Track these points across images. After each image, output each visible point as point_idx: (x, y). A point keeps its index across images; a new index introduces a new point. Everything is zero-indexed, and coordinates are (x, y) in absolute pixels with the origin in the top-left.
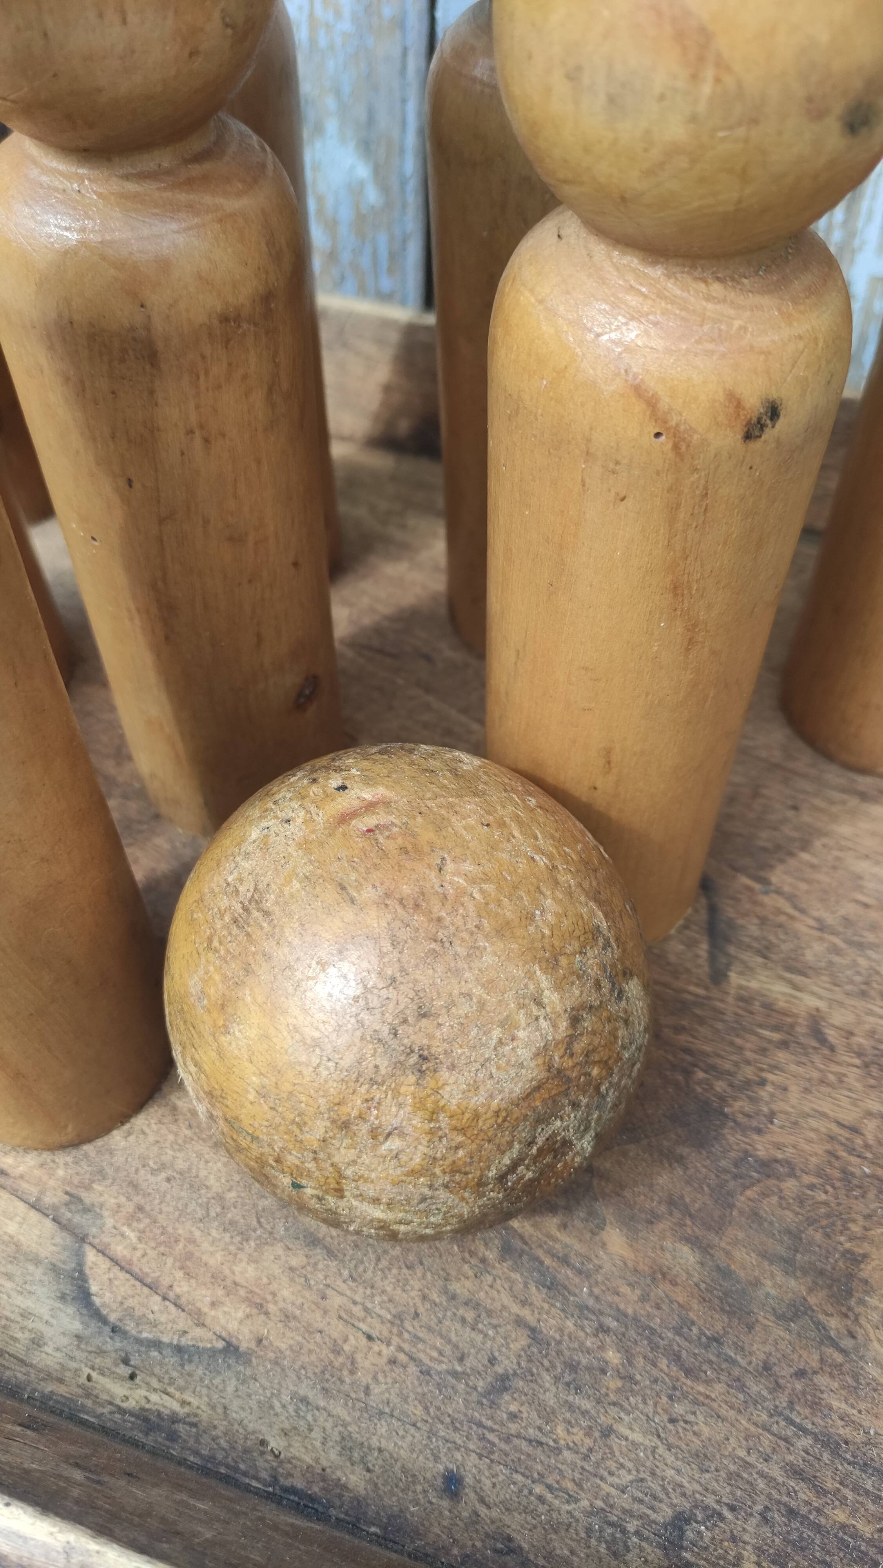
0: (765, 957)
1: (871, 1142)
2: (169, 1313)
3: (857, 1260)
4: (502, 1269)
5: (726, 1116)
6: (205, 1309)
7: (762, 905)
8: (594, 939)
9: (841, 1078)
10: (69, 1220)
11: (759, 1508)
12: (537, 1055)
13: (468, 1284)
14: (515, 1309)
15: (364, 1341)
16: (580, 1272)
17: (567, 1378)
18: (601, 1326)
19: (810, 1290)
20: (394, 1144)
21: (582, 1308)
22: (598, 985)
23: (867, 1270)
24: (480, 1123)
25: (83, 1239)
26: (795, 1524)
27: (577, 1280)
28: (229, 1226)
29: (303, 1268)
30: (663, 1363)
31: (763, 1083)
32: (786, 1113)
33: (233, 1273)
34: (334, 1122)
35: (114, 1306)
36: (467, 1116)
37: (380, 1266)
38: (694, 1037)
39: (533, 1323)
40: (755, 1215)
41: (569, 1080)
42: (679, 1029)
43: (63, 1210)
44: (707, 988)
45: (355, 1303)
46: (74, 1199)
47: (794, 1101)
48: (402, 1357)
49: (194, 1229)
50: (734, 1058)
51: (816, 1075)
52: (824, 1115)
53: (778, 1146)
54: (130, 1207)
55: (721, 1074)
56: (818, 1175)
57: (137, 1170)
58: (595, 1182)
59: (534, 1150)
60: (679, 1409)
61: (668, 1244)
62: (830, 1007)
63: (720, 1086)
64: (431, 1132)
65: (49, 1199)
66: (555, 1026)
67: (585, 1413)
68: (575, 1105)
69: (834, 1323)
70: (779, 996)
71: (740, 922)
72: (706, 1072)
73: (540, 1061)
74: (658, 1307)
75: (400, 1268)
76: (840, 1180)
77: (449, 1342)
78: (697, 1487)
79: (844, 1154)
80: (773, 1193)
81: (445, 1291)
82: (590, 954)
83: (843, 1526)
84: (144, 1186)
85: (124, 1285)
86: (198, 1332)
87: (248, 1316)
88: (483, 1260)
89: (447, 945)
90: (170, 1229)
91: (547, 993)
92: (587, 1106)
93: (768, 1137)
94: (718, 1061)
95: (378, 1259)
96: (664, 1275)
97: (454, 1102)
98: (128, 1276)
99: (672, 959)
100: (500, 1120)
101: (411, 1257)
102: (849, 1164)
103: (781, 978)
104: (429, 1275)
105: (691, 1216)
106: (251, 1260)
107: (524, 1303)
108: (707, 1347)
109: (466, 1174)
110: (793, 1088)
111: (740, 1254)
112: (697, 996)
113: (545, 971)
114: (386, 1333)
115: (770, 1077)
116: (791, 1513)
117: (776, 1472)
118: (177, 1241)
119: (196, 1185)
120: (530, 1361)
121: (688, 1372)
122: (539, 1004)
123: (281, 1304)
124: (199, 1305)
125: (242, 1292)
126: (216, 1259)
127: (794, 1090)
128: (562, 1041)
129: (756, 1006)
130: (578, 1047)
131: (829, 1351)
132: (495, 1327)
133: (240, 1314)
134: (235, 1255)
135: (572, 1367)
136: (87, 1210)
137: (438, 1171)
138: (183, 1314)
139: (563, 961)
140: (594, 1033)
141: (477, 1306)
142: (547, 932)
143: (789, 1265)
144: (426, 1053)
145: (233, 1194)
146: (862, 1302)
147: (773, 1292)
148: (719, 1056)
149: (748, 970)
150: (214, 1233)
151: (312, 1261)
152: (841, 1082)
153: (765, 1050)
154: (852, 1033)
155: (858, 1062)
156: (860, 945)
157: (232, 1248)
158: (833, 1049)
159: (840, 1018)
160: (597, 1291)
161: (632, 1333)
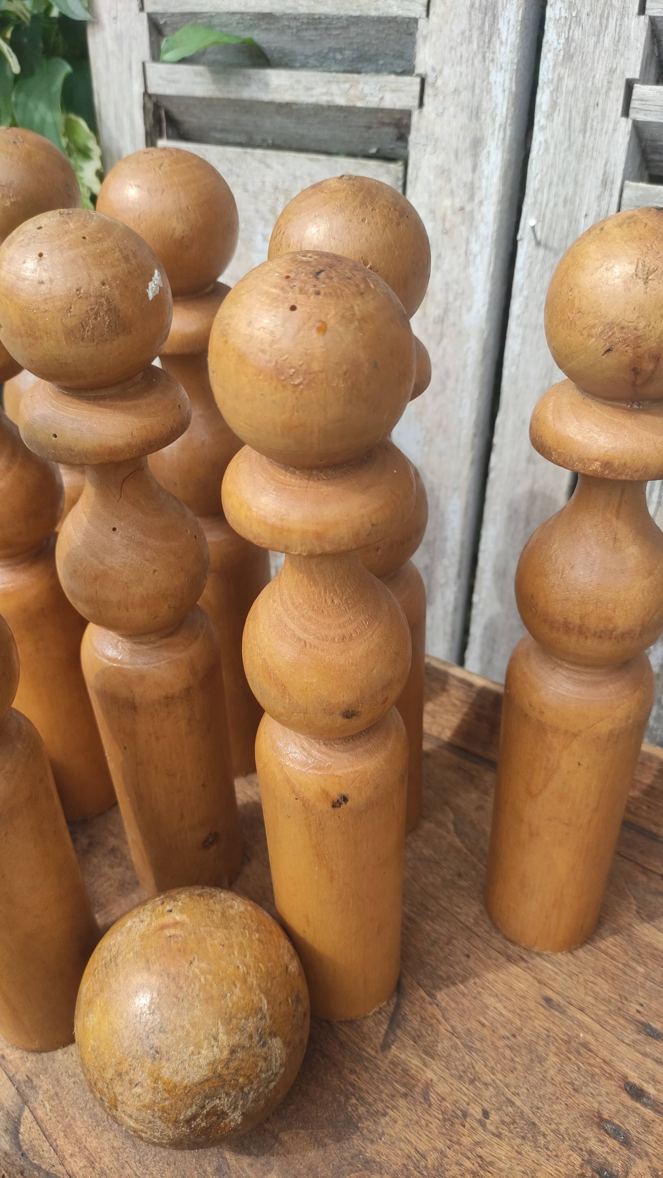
0: (415, 1042)
1: (429, 1166)
2: (50, 1154)
5: (358, 1128)
6: (67, 1157)
7: (426, 1010)
8: (257, 1014)
10: (23, 1091)
12: (209, 1064)
20: (138, 1090)
22: (251, 1037)
24: (177, 1090)
25: (26, 1102)
29: (119, 1149)
31: (385, 1114)
32: (391, 1136)
33: (86, 1141)
34: (116, 1071)
35: (27, 1142)
36: (171, 1085)
37: (155, 1159)
38: (359, 1078)
41: (225, 1080)
42: (353, 1071)
43: (23, 1085)
44: (377, 1052)
46: (29, 1080)
47: (397, 1130)
49: (76, 1112)
50: (376, 1096)
51: (415, 1118)
52: (410, 1142)
53: (378, 1153)
54: (52, 1092)
55: (365, 1103)
57: (62, 1073)
58: (276, 1145)
59: (205, 1112)
62: (439, 1081)
63: (362, 1110)
64: (154, 1089)
65: (18, 1077)
66: (221, 1052)
68: (228, 1094)
70: (414, 1067)
71: (410, 1017)
72: (358, 1100)
73: (210, 1067)
75: (164, 1163)
79: (412, 1169)
82: (251, 1020)
84: (63, 1082)
85: (36, 1132)
86: (60, 1167)
87: (85, 1166)
89: (181, 1000)
90: (66, 1109)
91: (221, 1035)
92: (235, 1096)
93: (375, 1146)
94: (367, 1096)
95: (155, 1155)
97: (166, 1077)
98: (39, 1128)
99: (365, 1029)
100: (186, 1091)
101: (171, 1159)
103: (419, 1056)
104: (176, 1171)
106: (97, 1137)
109: (169, 1114)
110: (400, 1122)
112: (370, 1055)
113: (222, 1024)
115: (391, 1112)
118: (67, 1117)
122: (216, 1039)
123: (102, 1165)
124: (65, 1153)
125: (87, 1153)
126: (81, 1131)
127: (400, 1124)
128: (224, 1060)
129: (399, 1070)
130: (232, 1065)
133: (81, 1165)
134: (90, 1132)
136: (33, 1088)
137: (156, 1109)
138: (56, 1156)
139: (234, 1021)
140: (243, 1060)
142: (230, 1005)
144: (158, 1050)
148: (368, 1093)
149: (403, 1047)
150: (85, 1117)
151: (124, 1147)
152: (427, 1126)
153: (394, 1096)
154: (444, 1099)
155: (441, 1117)
156: (470, 1049)
157: (90, 1128)
158: (430, 1105)
159: (442, 1088)
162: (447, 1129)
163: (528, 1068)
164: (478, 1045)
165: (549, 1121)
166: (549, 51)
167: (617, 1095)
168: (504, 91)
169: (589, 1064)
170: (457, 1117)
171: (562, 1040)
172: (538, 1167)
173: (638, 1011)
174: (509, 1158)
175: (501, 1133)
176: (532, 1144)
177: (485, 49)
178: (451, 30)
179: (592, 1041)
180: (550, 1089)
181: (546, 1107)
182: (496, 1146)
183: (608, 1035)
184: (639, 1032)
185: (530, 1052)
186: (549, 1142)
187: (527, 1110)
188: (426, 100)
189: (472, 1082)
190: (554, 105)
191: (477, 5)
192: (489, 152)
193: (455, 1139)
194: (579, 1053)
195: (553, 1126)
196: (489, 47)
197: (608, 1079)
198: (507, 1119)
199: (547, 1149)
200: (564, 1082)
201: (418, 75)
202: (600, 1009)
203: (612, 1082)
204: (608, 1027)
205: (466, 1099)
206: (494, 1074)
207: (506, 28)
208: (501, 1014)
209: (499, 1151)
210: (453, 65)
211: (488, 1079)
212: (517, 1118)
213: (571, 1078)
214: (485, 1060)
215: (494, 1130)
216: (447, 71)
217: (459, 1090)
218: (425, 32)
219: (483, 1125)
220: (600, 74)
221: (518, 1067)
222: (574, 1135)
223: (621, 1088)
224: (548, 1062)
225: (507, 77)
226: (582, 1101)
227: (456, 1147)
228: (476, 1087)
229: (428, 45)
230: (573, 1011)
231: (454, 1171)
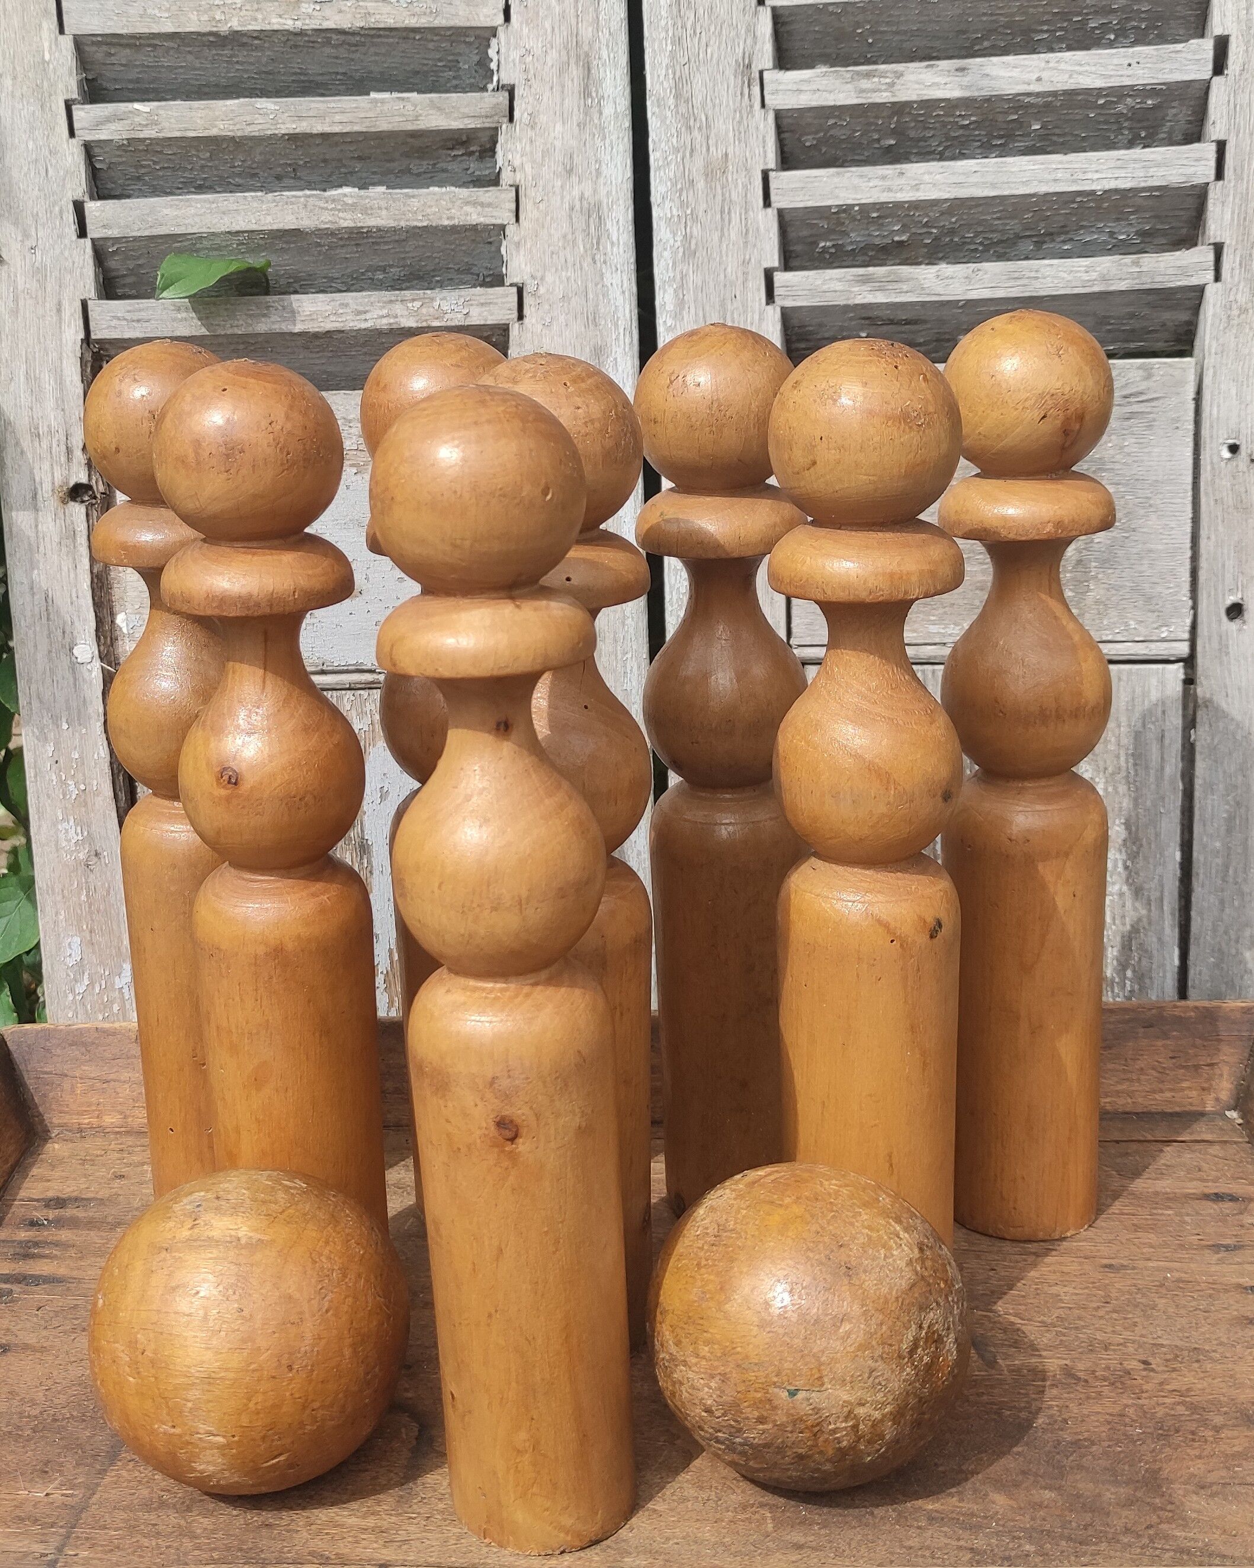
0: (1015, 1348)
1: (1134, 1419)
3: (1156, 1471)
4: (934, 1528)
5: (1035, 1427)
7: (1000, 1323)
9: (1099, 1393)
13: (916, 1540)
14: (954, 1543)
16: (986, 1517)
18: (1014, 1537)
19: (1135, 1491)
21: (997, 1532)
23: (1164, 1474)
27: (986, 1522)
28: (736, 1554)
29: (800, 1560)
30: (1063, 1543)
31: (1050, 1407)
32: (1075, 1417)
38: (992, 1396)
39: (971, 1547)
40: (1081, 1467)
44: (986, 1371)
47: (1075, 1411)
50: (1025, 1400)
51: (1083, 1396)
52: (1098, 1413)
53: (1077, 1434)
55: (1020, 1410)
56: (1110, 1440)
57: (651, 1544)
61: (1034, 1492)
62: (1073, 1362)
63: (1023, 1415)
69: (1157, 1501)
72: (1010, 1411)
74: (1044, 1520)
76: (1125, 1439)
79: (1121, 1427)
80: (1087, 1455)
81: (902, 1546)
84: (661, 1550)
93: (1069, 1431)
94: (1016, 1403)
96: (1040, 1506)
102: (1126, 1431)
103: (1032, 1355)
105: (1041, 1477)
106: (763, 1565)
107: (958, 1539)
108: (1085, 1530)
110: (1071, 1405)
111: (1080, 1485)
112: (982, 1376)
115: (1052, 1403)
119: (698, 1541)
121: (1081, 1543)
127: (1074, 1407)
129: (1024, 1372)
131: (1161, 1513)
132: (947, 1554)
135: (1007, 1559)
141: (928, 1548)
143: (1115, 1483)
145: (728, 1539)
147: (1112, 1497)
148: (1014, 1401)
149: (1008, 1356)
152: (1100, 1395)
153: (1044, 1391)
154: (1094, 1371)
155: (1106, 1383)
156: (1077, 1328)
158: (1086, 1381)
159: (1082, 1366)
160: (1001, 1523)
161: (1034, 1535)
162: (1122, 1389)
163: (1148, 1317)
164: (1083, 1323)
165: (1208, 1340)
166: (665, 249)
167: (1245, 1299)
168: (623, 292)
169: (1198, 1291)
170: (1122, 1377)
171: (1154, 1286)
172: (1232, 1373)
173: (1199, 1240)
174: (1202, 1379)
175: (1173, 1368)
176: (1210, 1361)
177: (594, 251)
178: (550, 235)
179: (1184, 1275)
180: (1183, 1321)
181: (1194, 1333)
182: (1180, 1378)
183: (1192, 1265)
184: (1217, 1253)
185: (1135, 1306)
186: (1222, 1353)
187: (1180, 1343)
188: (527, 311)
189: (1106, 1349)
190: (681, 303)
191: (578, 207)
192: (615, 359)
193: (1137, 1391)
194: (1180, 1288)
195: (1215, 1342)
196: (598, 249)
197: (1226, 1293)
198: (1168, 1357)
199: (1227, 1358)
200: (1190, 1311)
201: (511, 285)
202: (1164, 1252)
203: (1233, 1293)
204: (1186, 1261)
205: (1116, 1362)
206: (1120, 1335)
207: (615, 228)
208: (1077, 1294)
209: (1187, 1379)
210: (557, 270)
211: (1119, 1339)
212: (1177, 1352)
213: (1192, 1306)
214: (1099, 1330)
215: (1165, 1369)
216: (549, 278)
217: (1101, 1359)
218: (516, 239)
219: (1153, 1370)
220: (732, 266)
221: (1137, 1320)
222: (1240, 1339)
224: (1160, 1306)
225: (625, 278)
226: (1220, 1316)
227: (1145, 1395)
228: (1114, 1350)
229: (522, 252)
230: (1141, 1264)
231: (1160, 1412)
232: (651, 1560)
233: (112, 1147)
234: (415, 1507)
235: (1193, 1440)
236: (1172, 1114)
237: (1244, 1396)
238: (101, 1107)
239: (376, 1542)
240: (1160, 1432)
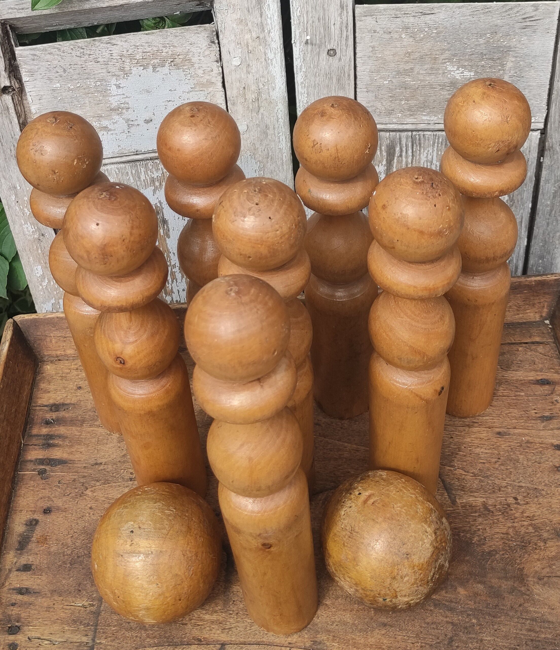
0: (464, 491)
1: (513, 536)
3: (522, 570)
4: (436, 610)
5: (473, 543)
7: (456, 474)
11: (524, 642)
13: (430, 618)
14: (445, 620)
15: (412, 645)
16: (456, 603)
17: (466, 631)
18: (468, 614)
19: (514, 583)
21: (461, 612)
23: (525, 571)
26: (534, 642)
27: (457, 605)
28: (361, 630)
29: (386, 633)
30: (487, 617)
31: (478, 530)
32: (489, 536)
33: (369, 642)
39: (451, 621)
40: (492, 568)
43: (313, 646)
45: (405, 636)
46: (315, 642)
47: (488, 532)
48: (423, 644)
49: (351, 635)
50: (469, 525)
51: (491, 522)
52: (498, 533)
53: (490, 546)
54: (331, 637)
55: (467, 532)
56: (503, 550)
57: (327, 626)
60: (496, 627)
61: (474, 586)
62: (487, 500)
63: (468, 535)
65: (307, 645)
67: (474, 638)
69: (523, 589)
70: (472, 502)
71: (452, 482)
74: (479, 603)
75: (411, 622)
76: (509, 549)
77: (433, 635)
78: (508, 644)
79: (507, 542)
80: (495, 560)
81: (425, 623)
83: (545, 638)
84: (331, 630)
88: (431, 610)
90: (345, 638)
93: (487, 545)
94: (465, 528)
96: (477, 594)
101: (412, 618)
102: (510, 544)
103: (470, 496)
104: (419, 620)
105: (477, 576)
106: (371, 637)
107: (446, 617)
108: (495, 608)
110: (487, 528)
111: (493, 581)
114: (416, 640)
115: (479, 527)
116: (532, 640)
117: (525, 632)
118: (349, 641)
119: (345, 623)
120: (455, 631)
121: (494, 617)
123: (386, 645)
125: (374, 646)
126: (362, 641)
129: (468, 507)
131: (525, 596)
132: (442, 626)
134: (367, 637)
135: (466, 628)
136: (320, 643)
141: (435, 623)
143: (506, 578)
145: (356, 622)
146: (527, 581)
147: (505, 587)
148: (465, 527)
149: (461, 497)
151: (387, 630)
152: (498, 521)
153: (476, 520)
154: (495, 505)
155: (500, 513)
156: (487, 477)
157: (365, 636)
158: (493, 512)
159: (490, 502)
160: (463, 606)
161: (476, 613)
162: (507, 516)
163: (516, 468)
164: (489, 473)
165: (540, 483)
167: (555, 454)
169: (536, 449)
170: (506, 508)
171: (518, 446)
172: (550, 504)
173: (536, 413)
174: (538, 509)
175: (527, 502)
176: (541, 497)
179: (530, 438)
180: (530, 470)
181: (535, 478)
182: (530, 508)
183: (533, 431)
184: (543, 422)
185: (511, 461)
186: (546, 491)
187: (529, 485)
189: (500, 490)
193: (513, 518)
194: (528, 447)
195: (543, 484)
197: (547, 450)
198: (525, 494)
199: (548, 494)
200: (533, 463)
202: (521, 423)
203: (550, 450)
204: (531, 428)
205: (504, 499)
206: (505, 480)
208: (486, 453)
209: (532, 509)
211: (504, 484)
212: (528, 491)
213: (534, 460)
214: (496, 477)
215: (524, 503)
217: (498, 497)
219: (518, 504)
221: (511, 470)
222: (553, 481)
223: (554, 450)
224: (521, 460)
226: (545, 466)
227: (516, 520)
228: (503, 491)
230: (512, 431)
231: (523, 530)
232: (328, 636)
233: (72, 367)
234: (231, 606)
235: (536, 548)
236: (521, 324)
237: (556, 519)
238: (65, 347)
239: (218, 629)
240: (523, 544)
